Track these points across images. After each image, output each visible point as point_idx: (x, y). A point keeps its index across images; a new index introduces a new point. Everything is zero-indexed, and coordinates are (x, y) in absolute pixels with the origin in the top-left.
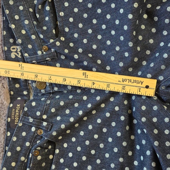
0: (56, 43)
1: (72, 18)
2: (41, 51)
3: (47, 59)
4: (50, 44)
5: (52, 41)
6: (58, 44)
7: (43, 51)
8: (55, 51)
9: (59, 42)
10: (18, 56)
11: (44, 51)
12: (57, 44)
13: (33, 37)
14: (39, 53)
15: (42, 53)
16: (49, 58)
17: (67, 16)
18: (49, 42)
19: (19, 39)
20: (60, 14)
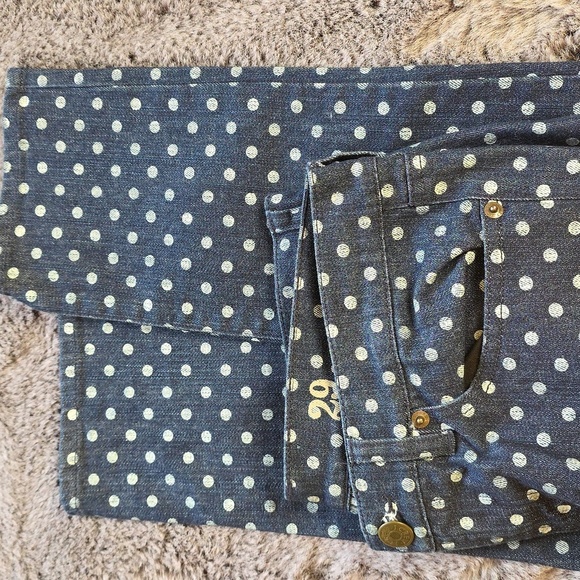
0: (463, 408)
1: (535, 334)
2: (407, 428)
3: (422, 455)
4: (442, 409)
5: (447, 400)
6: (468, 410)
7: (412, 426)
8: (454, 432)
9: (471, 406)
10: (330, 413)
11: (417, 429)
12: (463, 411)
13: (389, 378)
14: (400, 431)
15: (409, 433)
16: (429, 454)
17: (518, 323)
18: (439, 402)
19: (343, 376)
20: (497, 310)
